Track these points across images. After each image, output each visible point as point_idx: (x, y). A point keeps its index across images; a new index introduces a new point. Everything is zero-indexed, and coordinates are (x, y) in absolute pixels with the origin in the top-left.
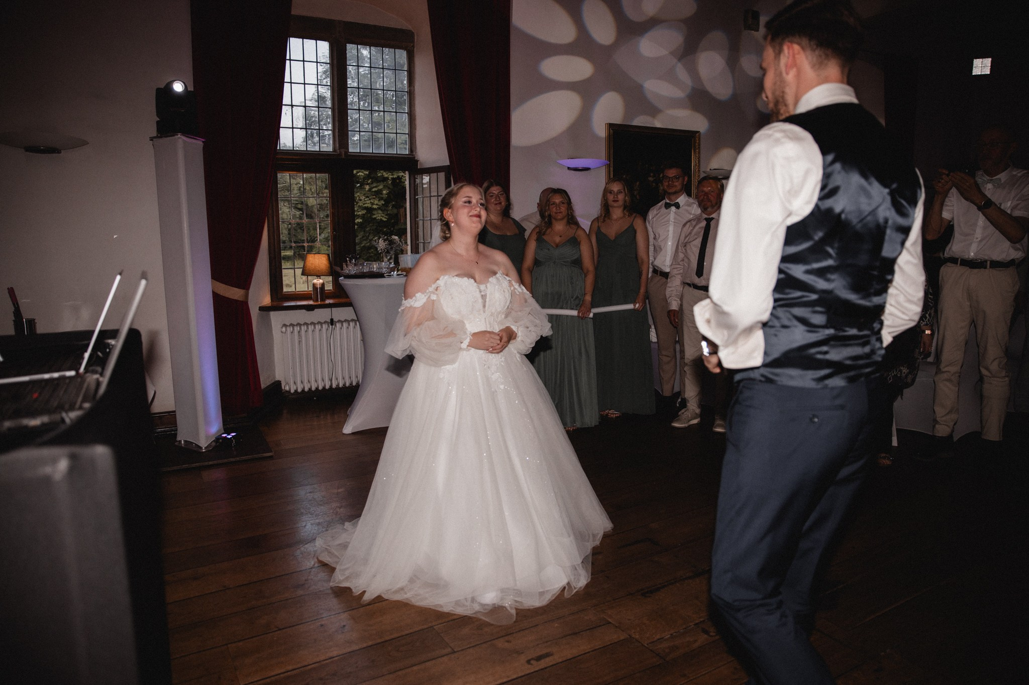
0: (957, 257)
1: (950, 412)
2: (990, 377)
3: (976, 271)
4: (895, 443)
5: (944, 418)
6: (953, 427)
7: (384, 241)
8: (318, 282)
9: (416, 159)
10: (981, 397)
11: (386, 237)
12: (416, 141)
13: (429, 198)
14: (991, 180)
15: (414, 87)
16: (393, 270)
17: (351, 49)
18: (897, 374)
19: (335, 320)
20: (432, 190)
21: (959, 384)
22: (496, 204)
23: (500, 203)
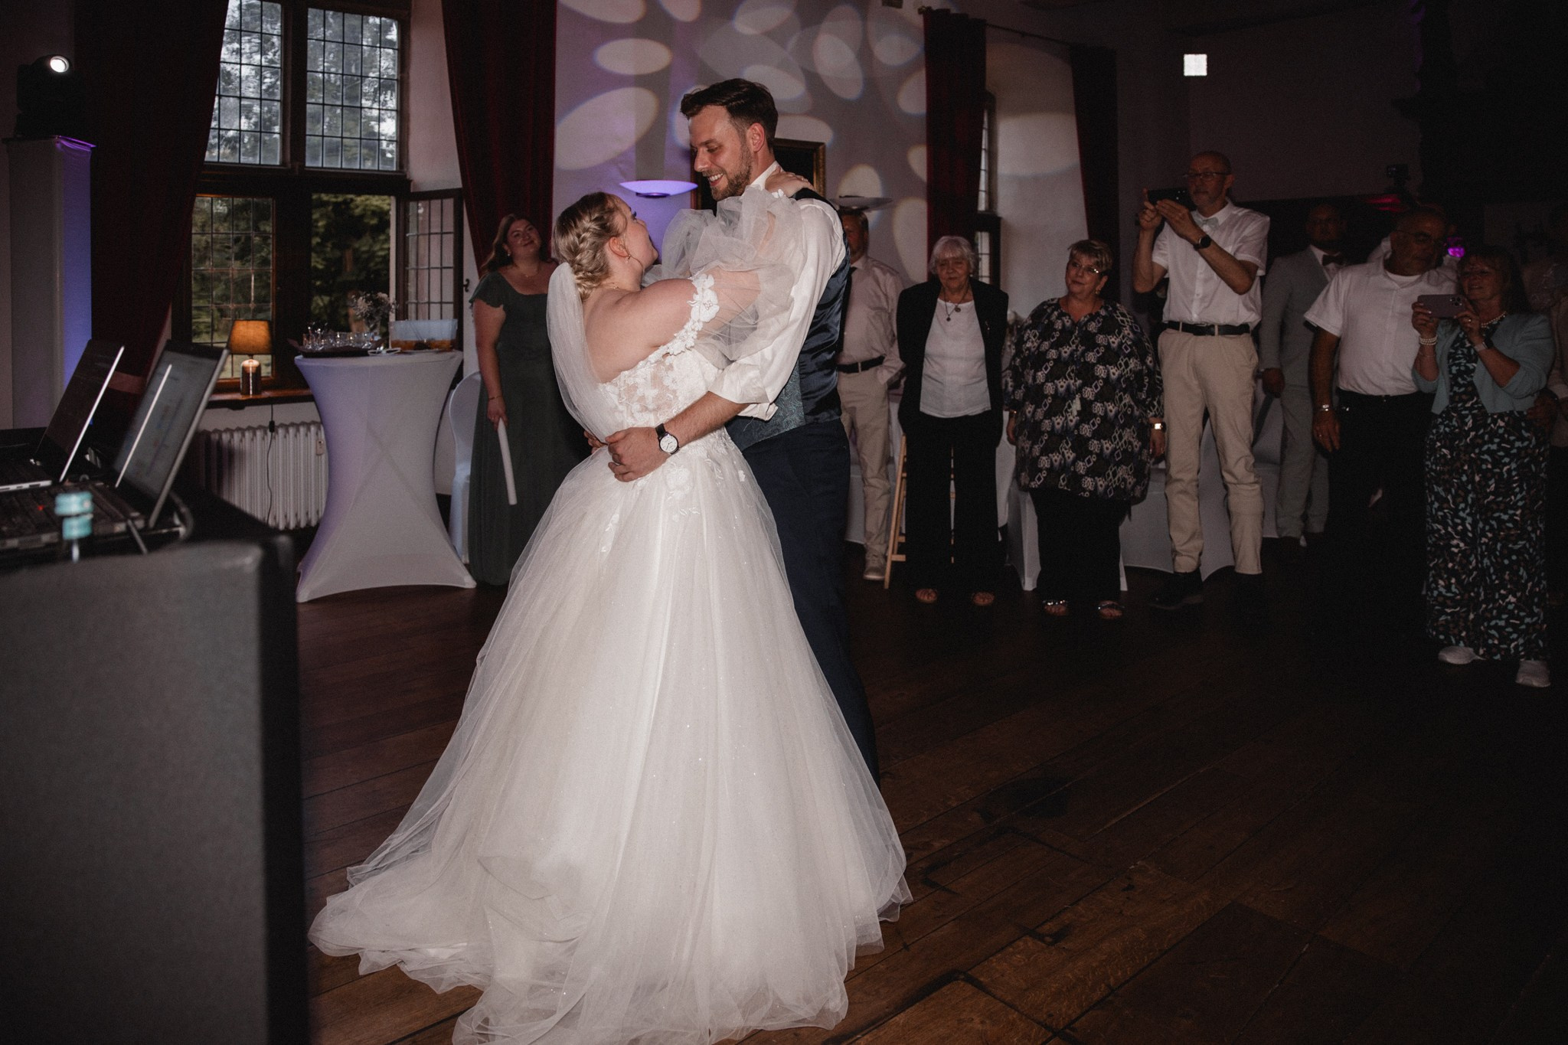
0: (1178, 320)
1: (1192, 538)
2: (1235, 484)
3: (1201, 338)
4: (1124, 587)
5: (1184, 547)
6: (1199, 559)
7: (366, 302)
8: (251, 363)
9: (408, 177)
10: (1229, 513)
11: (368, 295)
12: (408, 151)
13: (427, 237)
14: (1207, 220)
15: (408, 73)
16: (378, 344)
17: (314, 16)
18: (1120, 485)
19: (277, 423)
20: (432, 225)
21: (1198, 497)
22: (526, 245)
23: (532, 242)
